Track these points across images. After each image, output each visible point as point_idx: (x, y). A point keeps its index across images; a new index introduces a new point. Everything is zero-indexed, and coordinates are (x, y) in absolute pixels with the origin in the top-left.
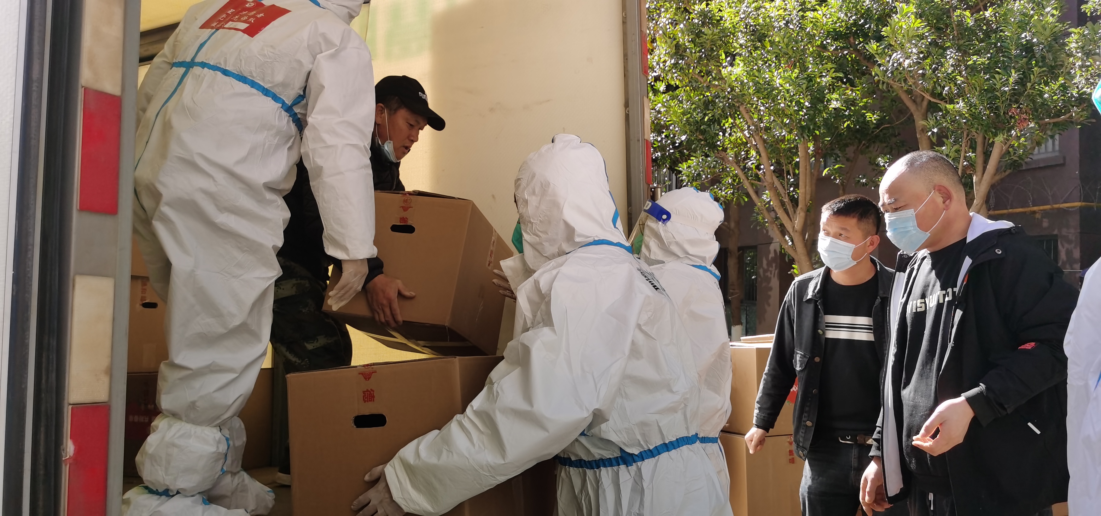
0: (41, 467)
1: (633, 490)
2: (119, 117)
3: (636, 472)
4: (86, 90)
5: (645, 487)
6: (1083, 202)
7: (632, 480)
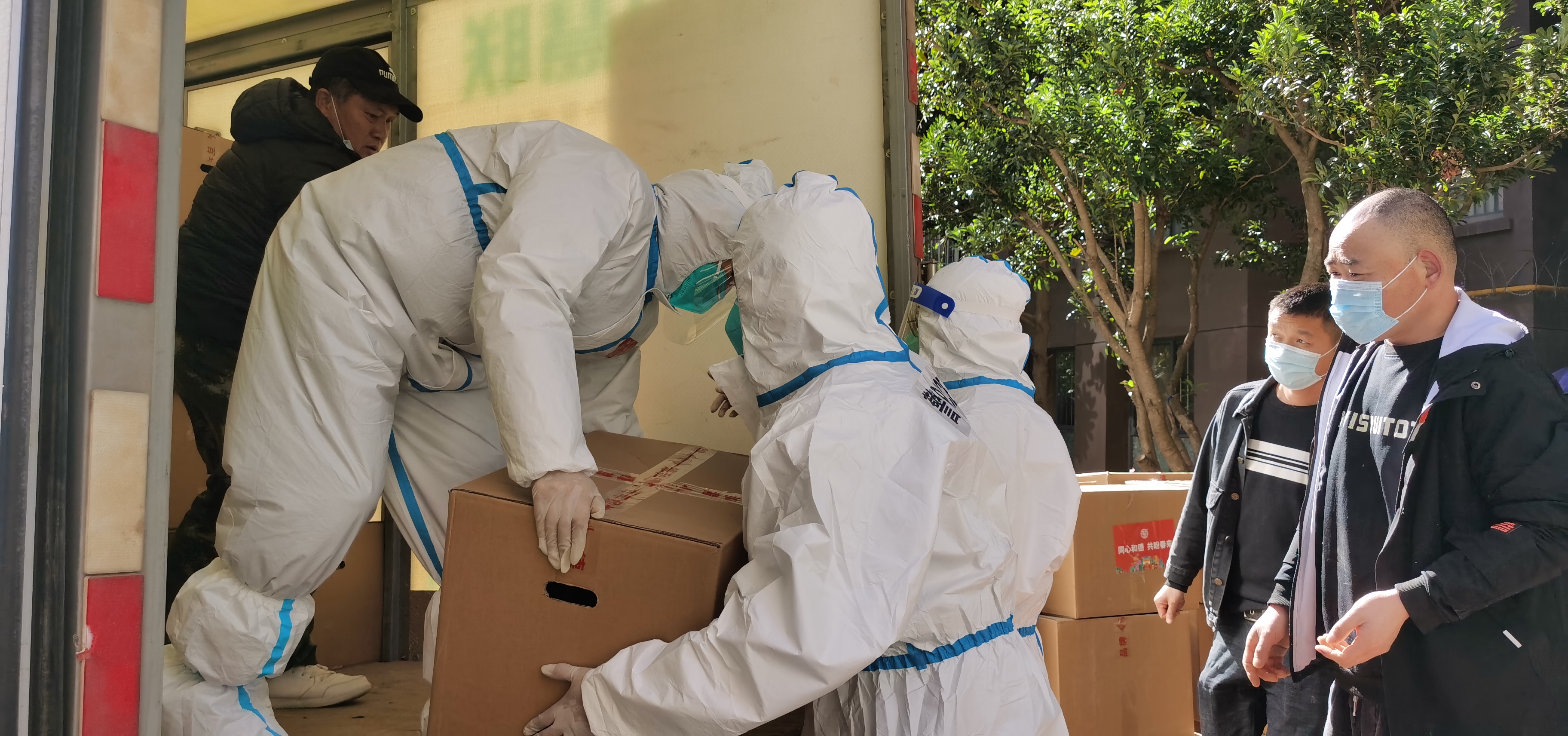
0: (45, 665)
1: (927, 703)
2: (155, 163)
3: (930, 677)
4: (107, 123)
5: (944, 698)
6: (1539, 283)
7: (924, 689)
